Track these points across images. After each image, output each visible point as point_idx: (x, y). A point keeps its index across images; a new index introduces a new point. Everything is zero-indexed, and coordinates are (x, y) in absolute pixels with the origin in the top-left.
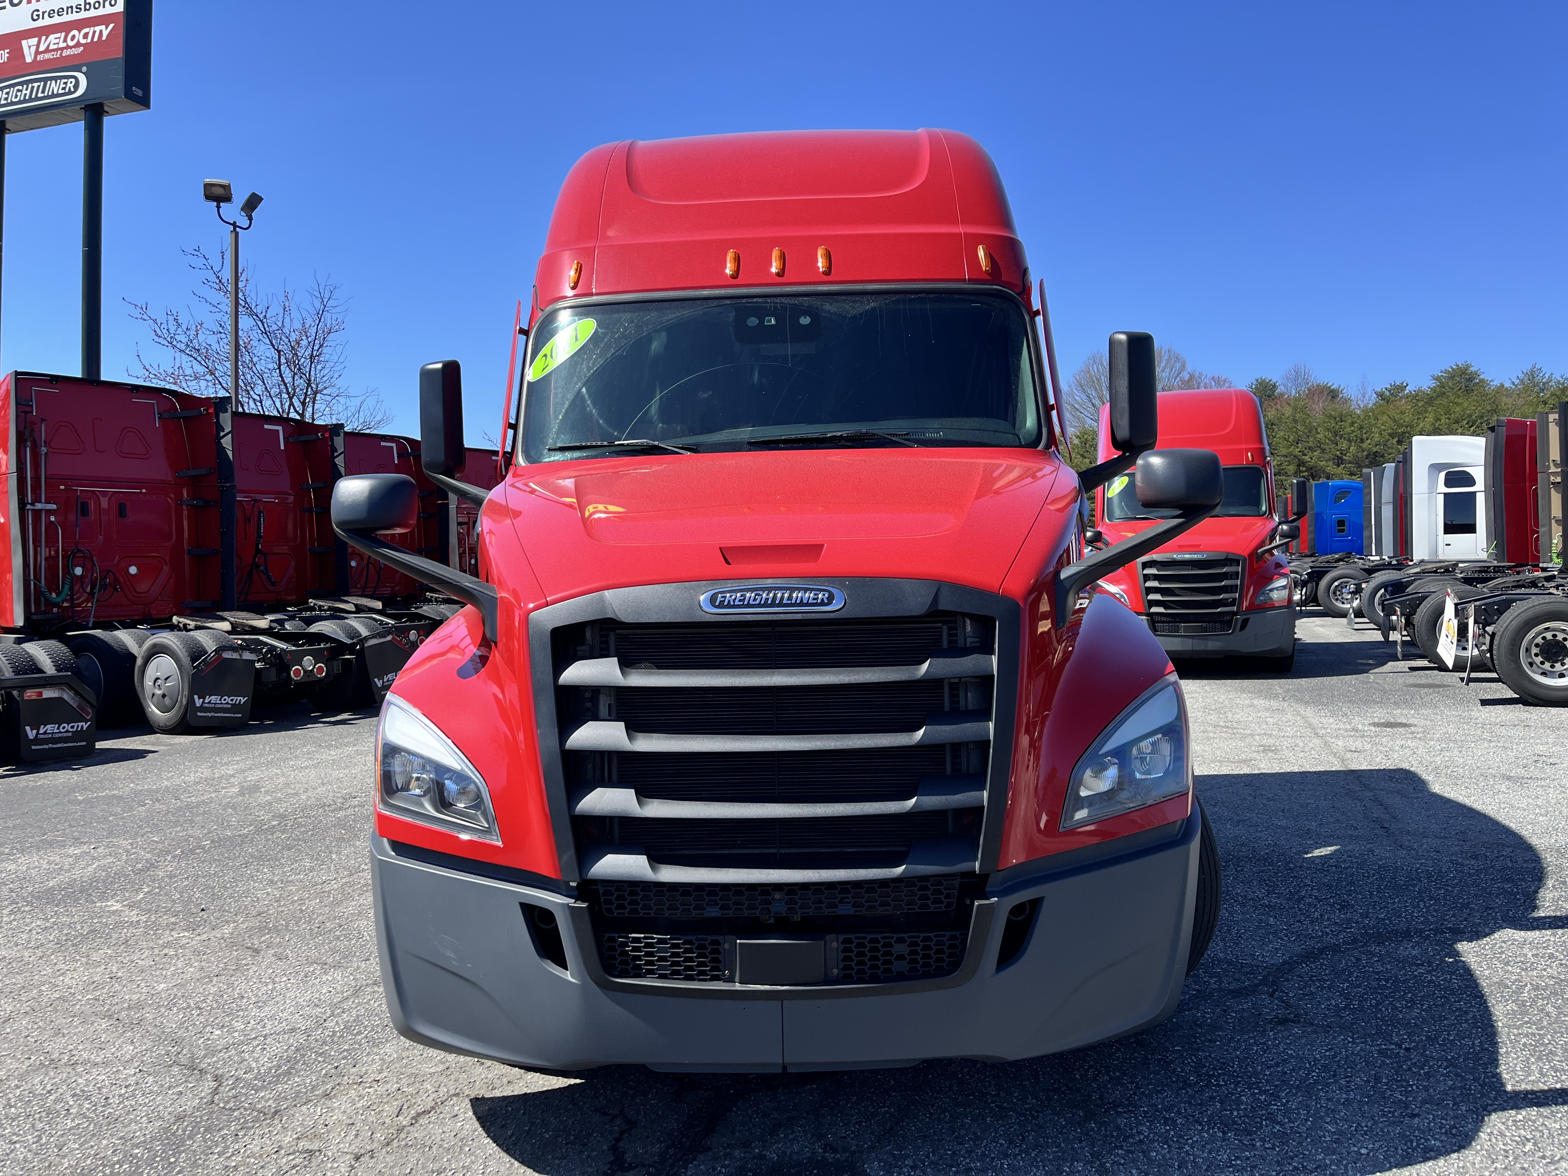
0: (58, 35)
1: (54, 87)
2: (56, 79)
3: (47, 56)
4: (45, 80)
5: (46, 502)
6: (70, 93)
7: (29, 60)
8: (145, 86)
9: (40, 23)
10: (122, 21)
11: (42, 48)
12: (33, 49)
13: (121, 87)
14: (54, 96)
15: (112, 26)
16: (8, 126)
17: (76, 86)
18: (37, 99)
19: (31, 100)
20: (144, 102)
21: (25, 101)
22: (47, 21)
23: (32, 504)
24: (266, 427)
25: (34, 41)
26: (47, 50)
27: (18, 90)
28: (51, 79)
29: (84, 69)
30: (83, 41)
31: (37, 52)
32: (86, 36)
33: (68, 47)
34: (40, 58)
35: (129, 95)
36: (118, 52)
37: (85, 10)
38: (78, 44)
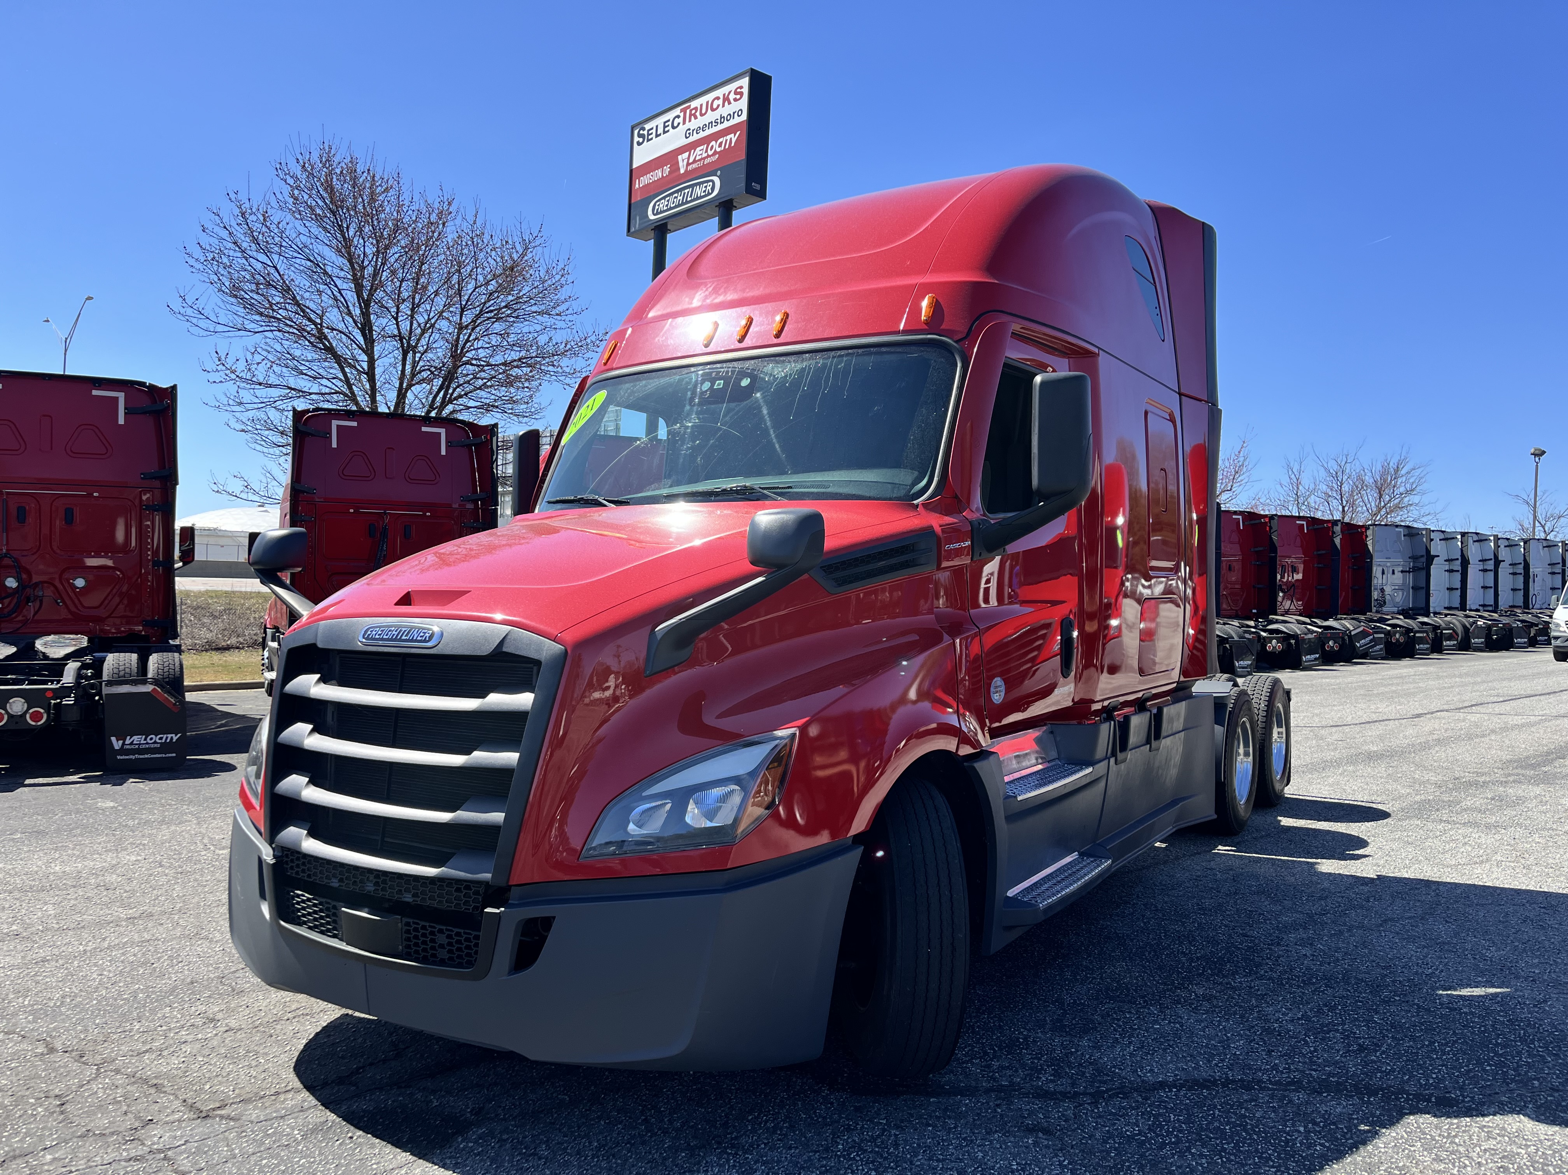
0: (701, 148)
1: (698, 191)
2: (699, 184)
3: (694, 166)
4: (692, 186)
6: (709, 194)
7: (682, 171)
8: (763, 182)
9: (691, 139)
10: (745, 128)
11: (691, 161)
12: (686, 161)
13: (743, 184)
14: (698, 198)
15: (738, 133)
16: (669, 227)
17: (713, 189)
18: (687, 202)
19: (683, 204)
20: (761, 194)
21: (679, 205)
22: (695, 137)
25: (686, 155)
26: (695, 161)
27: (676, 197)
28: (696, 184)
29: (719, 173)
30: (718, 150)
31: (688, 164)
32: (720, 146)
33: (708, 156)
34: (690, 168)
35: (749, 190)
36: (742, 155)
37: (721, 123)
38: (715, 153)
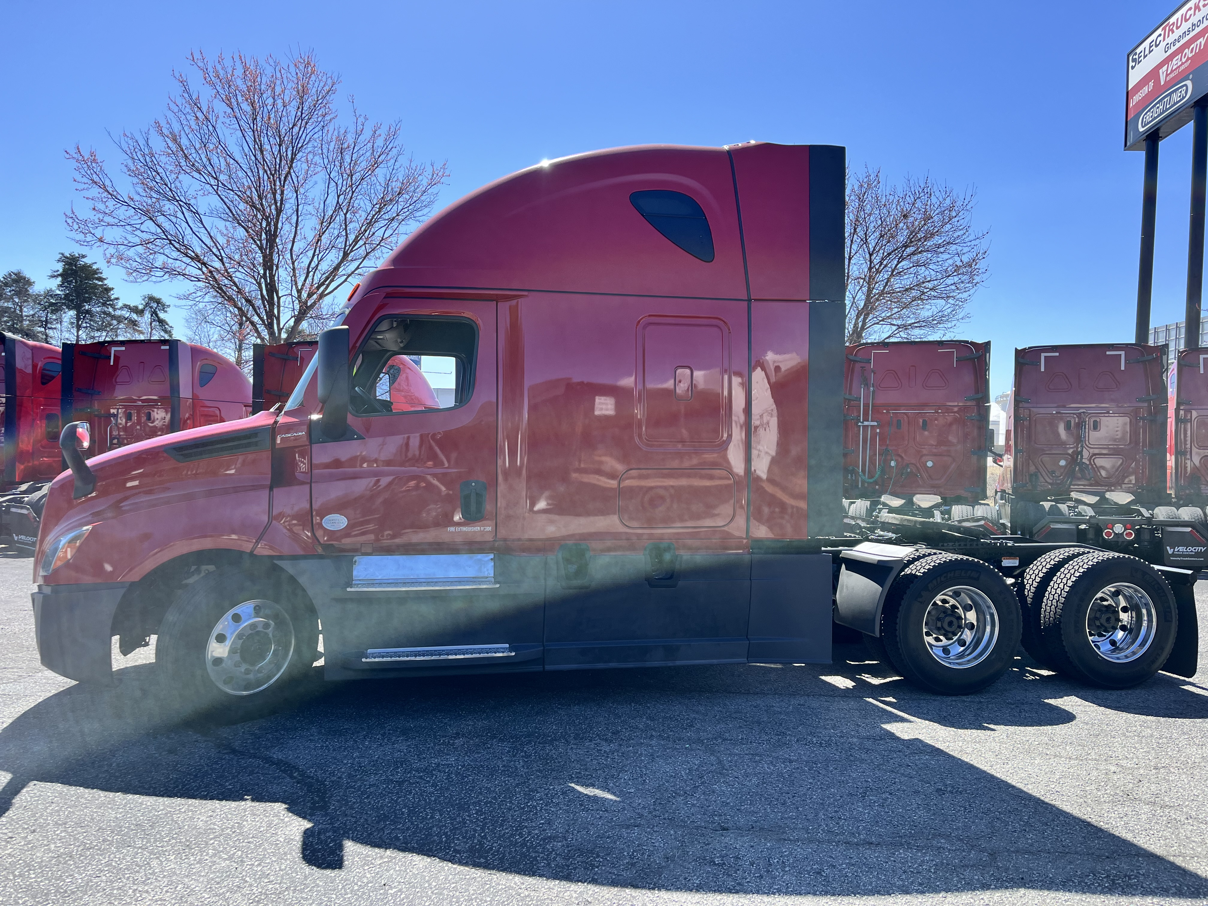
0: (1177, 57)
1: (1175, 97)
2: (1176, 90)
3: (1172, 76)
4: (1170, 94)
5: (872, 421)
6: (1184, 98)
7: (1162, 83)
9: (1170, 52)
11: (1169, 72)
12: (1165, 73)
14: (1175, 104)
17: (1187, 92)
18: (1167, 109)
19: (1164, 112)
21: (1161, 114)
22: (1173, 49)
23: (863, 423)
24: (1108, 353)
25: (1166, 67)
26: (1172, 71)
27: (1158, 108)
28: (1174, 92)
29: (1191, 77)
30: (1190, 55)
31: (1167, 75)
32: (1192, 51)
33: (1183, 64)
34: (1168, 78)
37: (1192, 30)
38: (1188, 59)
